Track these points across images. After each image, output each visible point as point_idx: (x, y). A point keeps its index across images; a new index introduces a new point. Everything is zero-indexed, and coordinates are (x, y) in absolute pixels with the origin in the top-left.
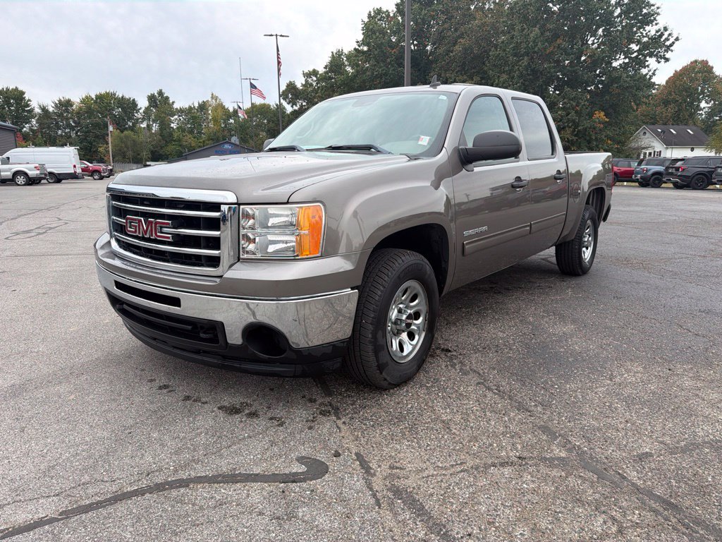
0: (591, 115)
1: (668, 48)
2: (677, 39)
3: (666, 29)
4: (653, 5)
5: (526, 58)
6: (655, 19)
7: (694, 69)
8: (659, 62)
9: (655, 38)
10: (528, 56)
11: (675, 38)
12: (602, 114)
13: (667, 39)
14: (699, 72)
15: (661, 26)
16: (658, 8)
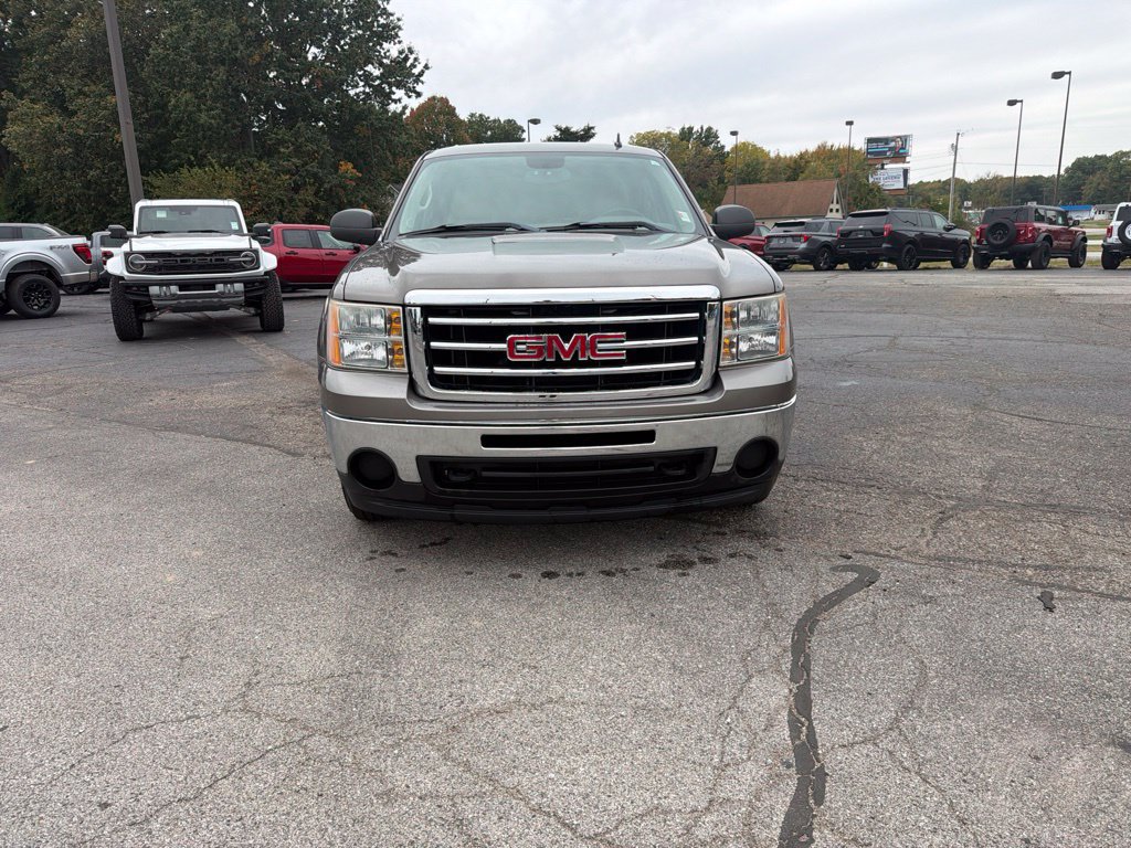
0: (336, 167)
1: (418, 79)
2: (426, 67)
3: (411, 51)
4: (392, 15)
5: (222, 69)
6: (397, 35)
7: (434, 108)
8: (409, 97)
9: (399, 62)
10: (224, 64)
11: (423, 64)
12: (350, 166)
13: (413, 66)
14: (440, 113)
15: (405, 46)
16: (399, 20)
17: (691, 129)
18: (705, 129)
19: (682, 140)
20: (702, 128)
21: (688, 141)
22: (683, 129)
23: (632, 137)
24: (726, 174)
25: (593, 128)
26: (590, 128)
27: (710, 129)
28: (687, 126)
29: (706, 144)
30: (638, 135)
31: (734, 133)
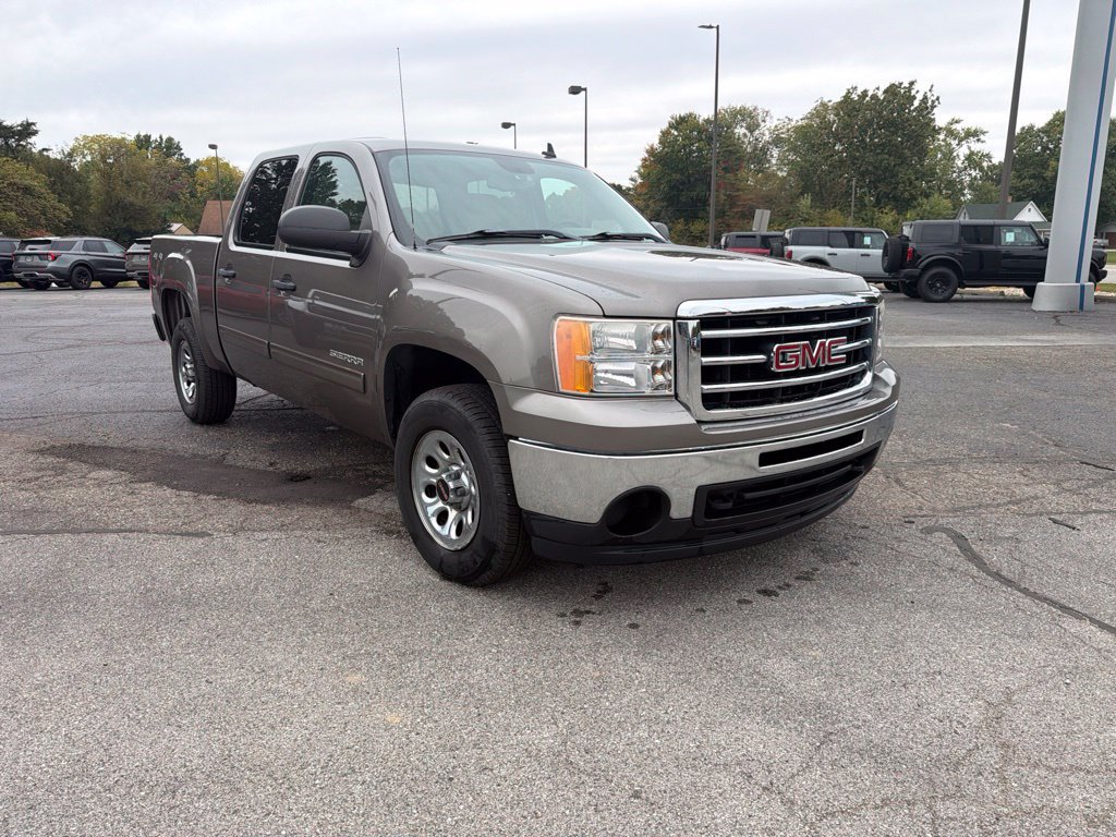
17: (147, 138)
18: (164, 138)
19: (140, 148)
20: (161, 137)
21: (147, 149)
22: (138, 136)
23: (77, 139)
24: (199, 189)
25: (33, 124)
26: (29, 125)
27: (170, 140)
28: (143, 134)
29: (169, 155)
30: (85, 137)
31: (213, 147)
